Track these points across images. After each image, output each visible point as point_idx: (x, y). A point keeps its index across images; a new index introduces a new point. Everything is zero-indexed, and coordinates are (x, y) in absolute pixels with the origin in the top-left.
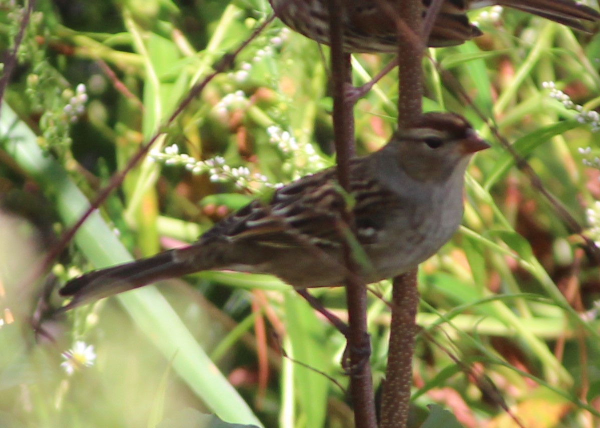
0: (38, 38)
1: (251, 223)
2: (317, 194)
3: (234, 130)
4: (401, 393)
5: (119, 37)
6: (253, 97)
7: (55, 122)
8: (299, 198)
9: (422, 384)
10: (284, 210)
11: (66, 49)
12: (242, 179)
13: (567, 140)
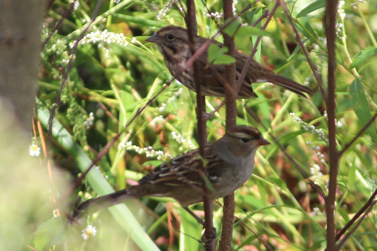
0: (72, 92)
1: (161, 175)
2: (190, 162)
3: (159, 132)
4: (228, 246)
5: (109, 92)
6: (167, 118)
7: (79, 130)
8: (182, 164)
9: (240, 243)
10: (176, 169)
11: (85, 97)
12: (160, 156)
13: (304, 137)
